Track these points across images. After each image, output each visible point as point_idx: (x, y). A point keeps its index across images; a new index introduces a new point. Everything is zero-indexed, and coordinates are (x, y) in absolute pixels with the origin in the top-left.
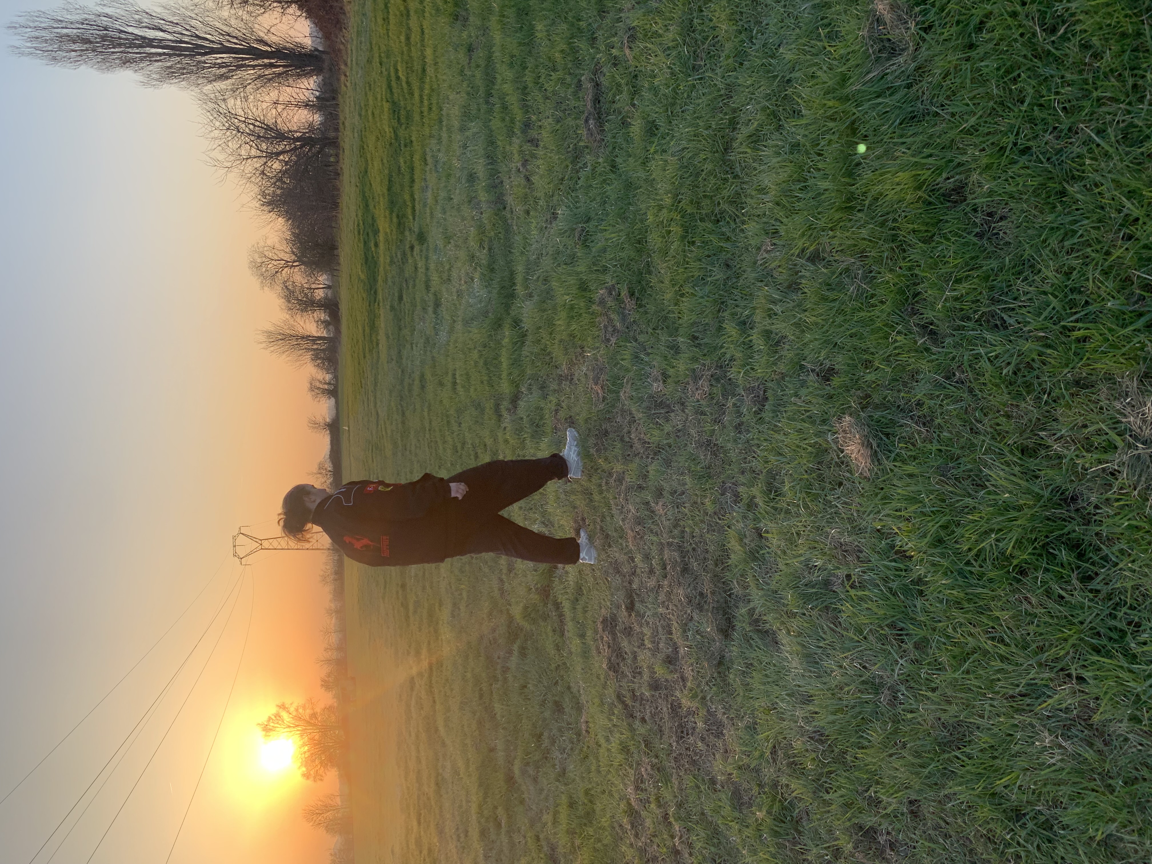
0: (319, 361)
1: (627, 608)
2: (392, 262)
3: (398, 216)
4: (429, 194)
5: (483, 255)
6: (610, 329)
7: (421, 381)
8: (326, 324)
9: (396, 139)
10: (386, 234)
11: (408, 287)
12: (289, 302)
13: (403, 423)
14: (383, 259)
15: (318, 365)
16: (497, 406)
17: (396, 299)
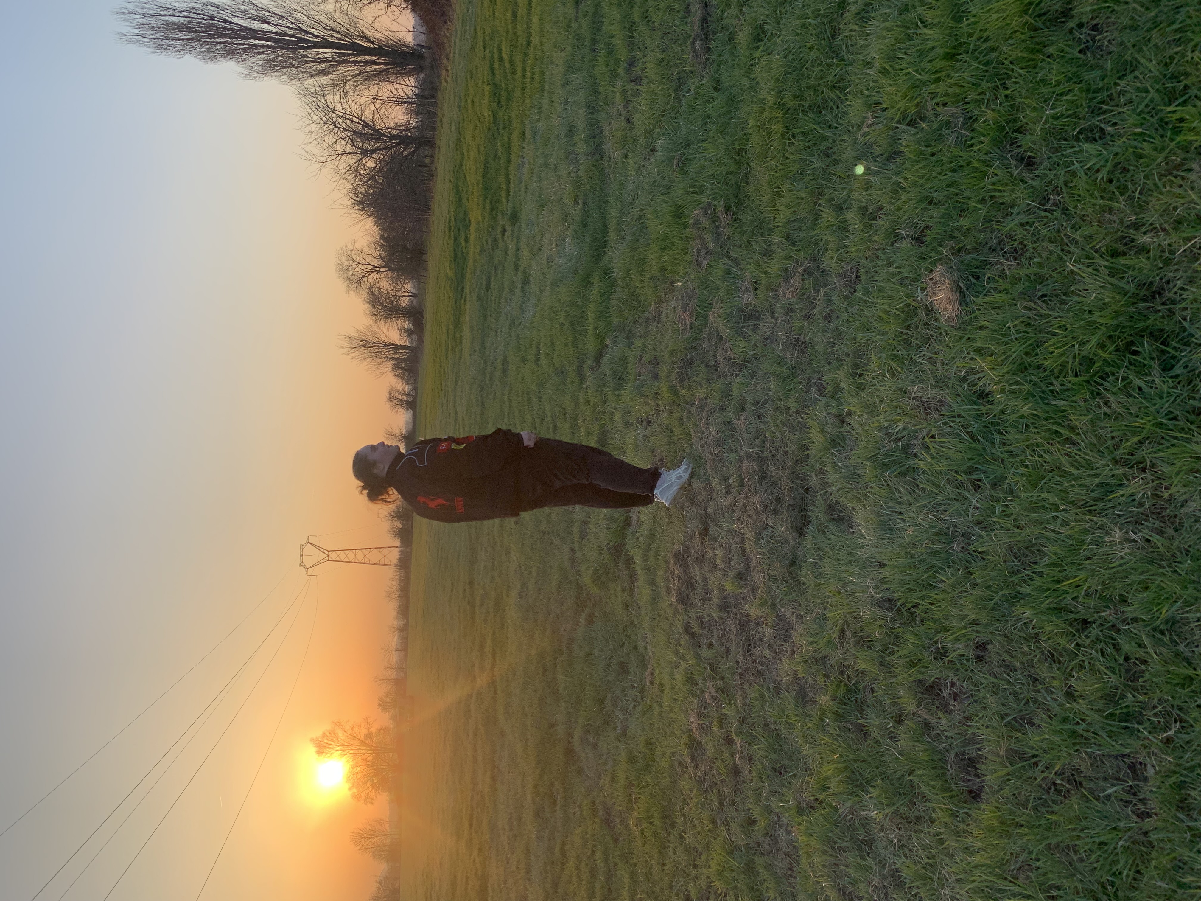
0: (400, 371)
1: (700, 534)
2: (482, 251)
3: (491, 202)
4: (525, 170)
5: (576, 212)
6: (703, 252)
7: (503, 364)
8: (409, 333)
9: (495, 123)
10: (478, 223)
11: (496, 274)
12: (374, 307)
13: (482, 414)
14: (473, 249)
15: (398, 376)
16: (580, 369)
17: (484, 287)
